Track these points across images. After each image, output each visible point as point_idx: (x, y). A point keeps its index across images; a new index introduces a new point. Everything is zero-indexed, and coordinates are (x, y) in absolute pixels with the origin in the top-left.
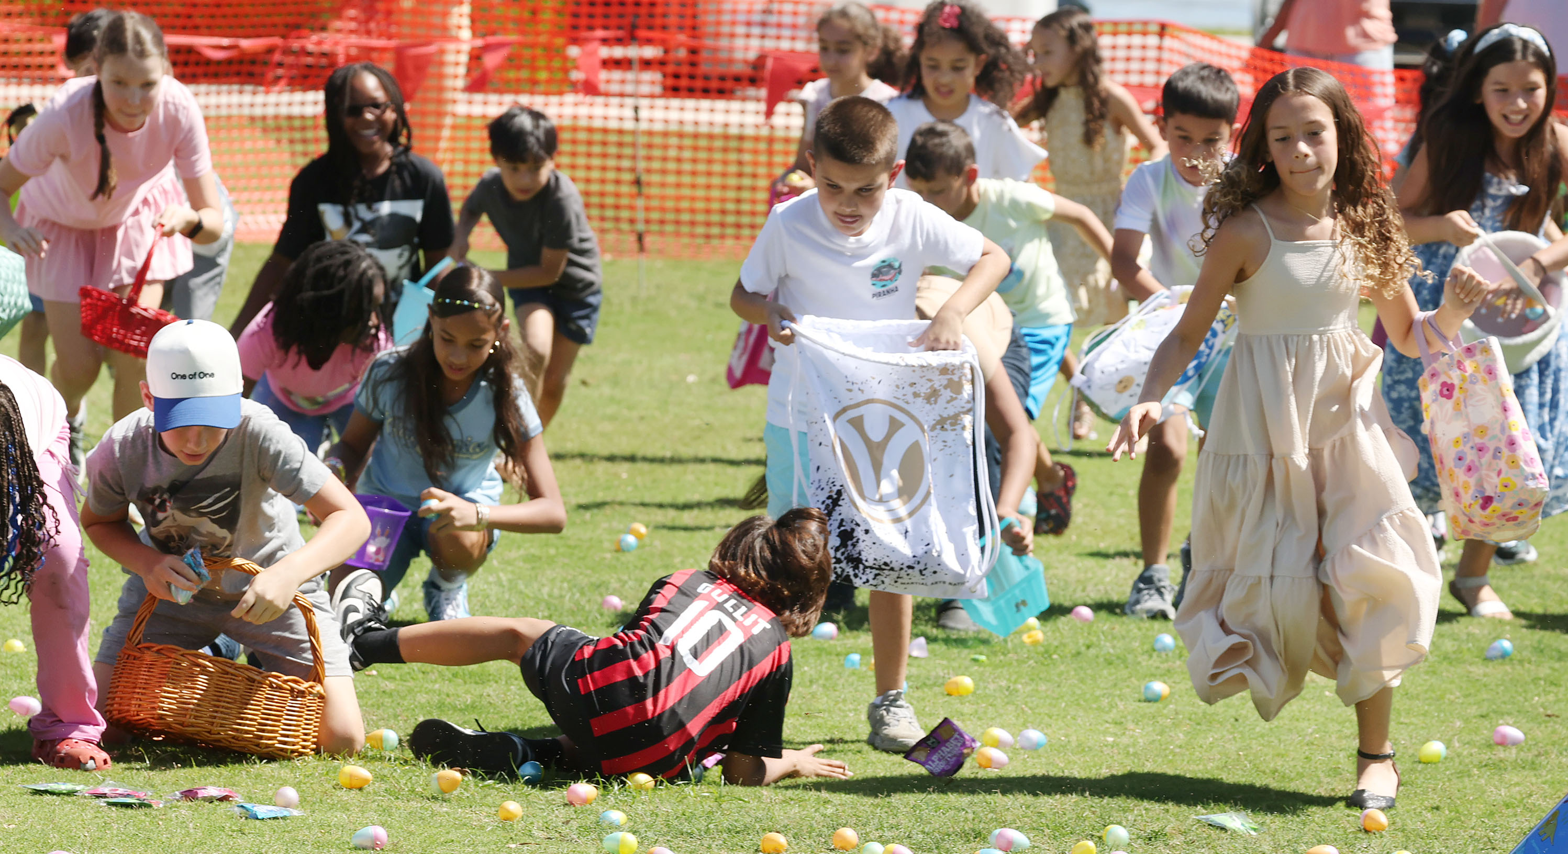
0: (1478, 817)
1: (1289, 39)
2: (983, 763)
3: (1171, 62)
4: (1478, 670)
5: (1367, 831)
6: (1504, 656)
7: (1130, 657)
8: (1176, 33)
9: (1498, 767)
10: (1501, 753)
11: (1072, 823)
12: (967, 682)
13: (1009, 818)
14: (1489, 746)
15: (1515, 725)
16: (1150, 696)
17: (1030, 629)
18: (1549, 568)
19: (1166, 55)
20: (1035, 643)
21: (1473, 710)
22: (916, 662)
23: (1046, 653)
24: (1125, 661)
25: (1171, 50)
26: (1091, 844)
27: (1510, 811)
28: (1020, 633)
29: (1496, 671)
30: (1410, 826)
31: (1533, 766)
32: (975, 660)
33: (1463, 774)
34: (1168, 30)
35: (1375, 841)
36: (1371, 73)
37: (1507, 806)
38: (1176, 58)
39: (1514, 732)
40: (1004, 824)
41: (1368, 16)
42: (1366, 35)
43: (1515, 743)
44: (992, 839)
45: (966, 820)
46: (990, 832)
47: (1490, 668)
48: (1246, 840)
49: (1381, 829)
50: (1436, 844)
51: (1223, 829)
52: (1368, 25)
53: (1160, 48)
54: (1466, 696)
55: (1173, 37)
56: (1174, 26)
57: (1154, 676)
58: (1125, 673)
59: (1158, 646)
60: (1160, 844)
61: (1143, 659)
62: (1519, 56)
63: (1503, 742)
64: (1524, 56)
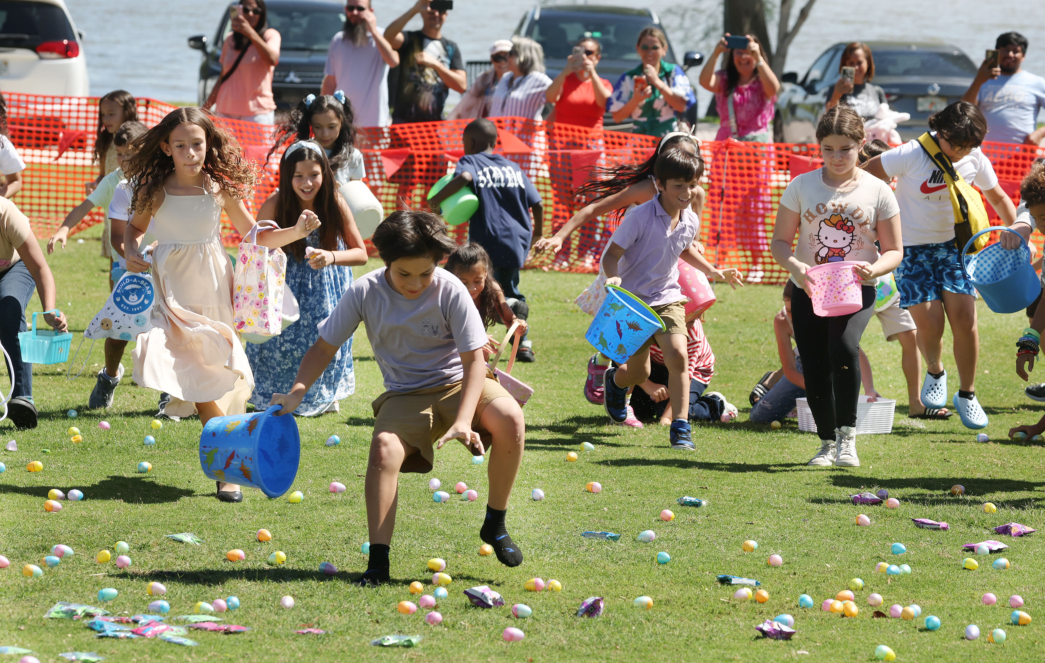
0: (321, 532)
1: (217, 108)
2: (48, 508)
3: (152, 121)
4: (321, 452)
5: (260, 541)
6: (336, 444)
7: (131, 449)
8: (155, 105)
9: (332, 504)
10: (333, 497)
11: (97, 541)
12: (39, 464)
13: (62, 539)
14: (327, 493)
15: (341, 481)
16: (141, 469)
17: (75, 434)
18: (360, 395)
19: (150, 117)
20: (78, 442)
21: (319, 474)
22: (10, 454)
23: (84, 447)
24: (127, 451)
25: (153, 114)
26: (107, 552)
27: (338, 528)
28: (69, 436)
29: (332, 452)
30: (284, 538)
31: (351, 503)
32: (44, 452)
33: (313, 509)
34: (151, 103)
35: (264, 547)
36: (263, 126)
37: (337, 526)
38: (155, 118)
39: (340, 485)
40: (60, 542)
41: (262, 95)
42: (259, 106)
43: (341, 491)
44: (52, 551)
45: (38, 541)
46: (51, 547)
47: (328, 451)
48: (193, 547)
49: (268, 540)
50: (298, 547)
51: (181, 542)
52: (260, 100)
53: (146, 113)
54: (315, 466)
55: (153, 107)
56: (154, 101)
57: (144, 459)
58: (128, 457)
59: (146, 442)
60: (146, 551)
61: (138, 450)
62: (307, 157)
63: (335, 491)
64: (310, 158)
